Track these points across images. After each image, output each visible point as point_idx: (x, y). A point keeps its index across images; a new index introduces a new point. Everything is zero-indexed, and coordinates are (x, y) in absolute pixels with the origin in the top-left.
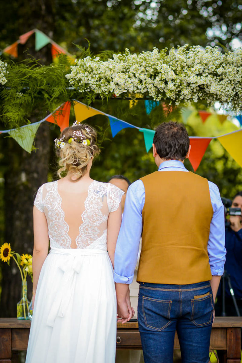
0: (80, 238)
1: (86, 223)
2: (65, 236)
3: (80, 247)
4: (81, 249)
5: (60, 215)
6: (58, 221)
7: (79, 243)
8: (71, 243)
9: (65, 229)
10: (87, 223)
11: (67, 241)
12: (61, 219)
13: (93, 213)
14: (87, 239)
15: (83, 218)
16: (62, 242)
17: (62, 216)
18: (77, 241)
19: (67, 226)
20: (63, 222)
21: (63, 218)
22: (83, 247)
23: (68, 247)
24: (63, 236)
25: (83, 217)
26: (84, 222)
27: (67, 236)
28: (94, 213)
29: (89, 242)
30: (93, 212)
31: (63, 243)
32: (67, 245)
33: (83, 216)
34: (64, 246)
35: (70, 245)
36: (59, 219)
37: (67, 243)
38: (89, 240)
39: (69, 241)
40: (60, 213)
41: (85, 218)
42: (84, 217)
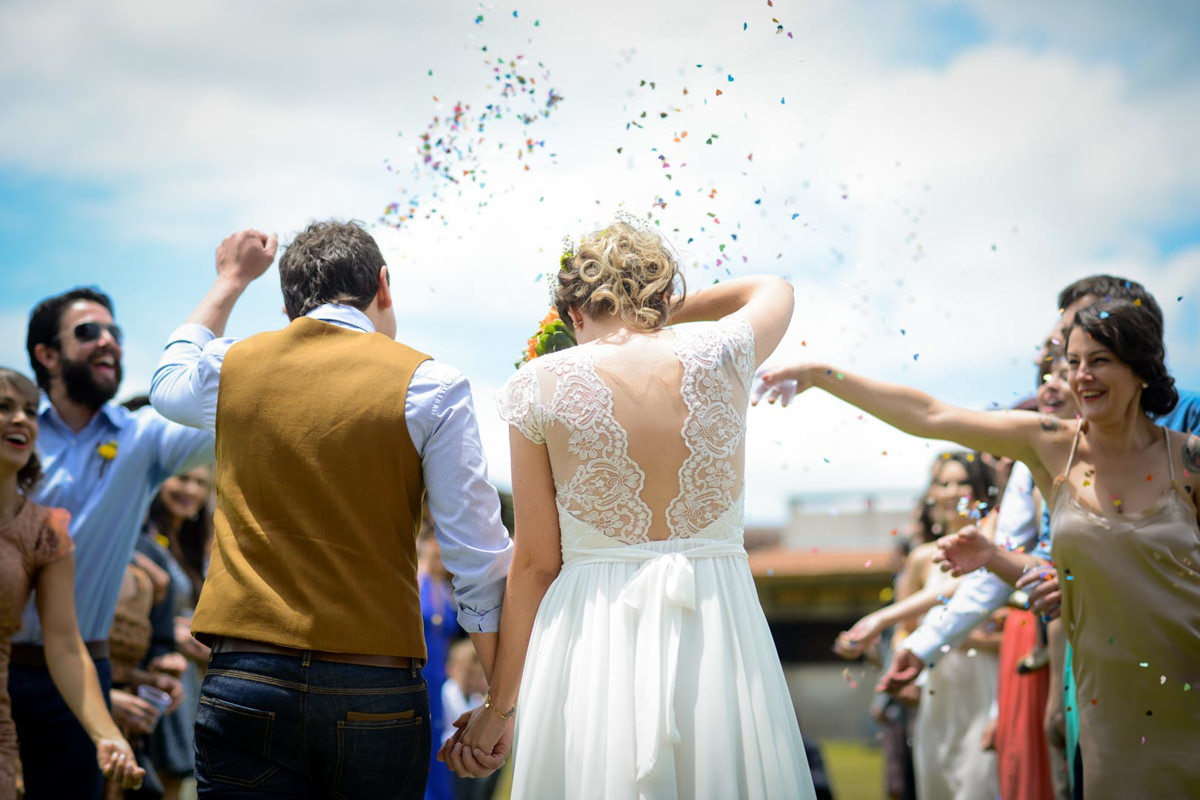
0: (680, 506)
1: (699, 453)
2: (631, 504)
3: (678, 535)
4: (682, 538)
5: (614, 441)
6: (606, 459)
7: (675, 519)
8: (650, 523)
9: (631, 483)
10: (703, 453)
11: (637, 520)
12: (618, 452)
13: (714, 418)
14: (703, 507)
15: (687, 439)
16: (619, 525)
17: (619, 444)
18: (670, 515)
19: (635, 472)
20: (624, 462)
21: (622, 449)
22: (689, 533)
23: (639, 536)
24: (625, 506)
25: (687, 435)
26: (692, 450)
27: (637, 502)
28: (718, 418)
29: (708, 515)
30: (713, 415)
31: (624, 529)
32: (638, 531)
33: (686, 433)
34: (627, 536)
35: (646, 531)
36: (609, 455)
37: (635, 526)
38: (709, 509)
39: (644, 517)
40: (612, 433)
41: (693, 439)
42: (690, 437)
